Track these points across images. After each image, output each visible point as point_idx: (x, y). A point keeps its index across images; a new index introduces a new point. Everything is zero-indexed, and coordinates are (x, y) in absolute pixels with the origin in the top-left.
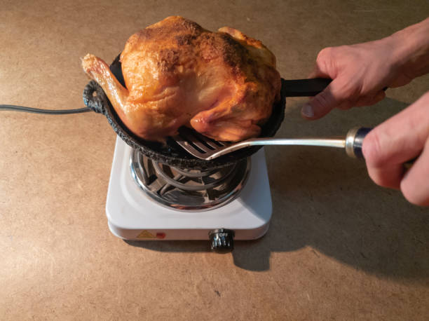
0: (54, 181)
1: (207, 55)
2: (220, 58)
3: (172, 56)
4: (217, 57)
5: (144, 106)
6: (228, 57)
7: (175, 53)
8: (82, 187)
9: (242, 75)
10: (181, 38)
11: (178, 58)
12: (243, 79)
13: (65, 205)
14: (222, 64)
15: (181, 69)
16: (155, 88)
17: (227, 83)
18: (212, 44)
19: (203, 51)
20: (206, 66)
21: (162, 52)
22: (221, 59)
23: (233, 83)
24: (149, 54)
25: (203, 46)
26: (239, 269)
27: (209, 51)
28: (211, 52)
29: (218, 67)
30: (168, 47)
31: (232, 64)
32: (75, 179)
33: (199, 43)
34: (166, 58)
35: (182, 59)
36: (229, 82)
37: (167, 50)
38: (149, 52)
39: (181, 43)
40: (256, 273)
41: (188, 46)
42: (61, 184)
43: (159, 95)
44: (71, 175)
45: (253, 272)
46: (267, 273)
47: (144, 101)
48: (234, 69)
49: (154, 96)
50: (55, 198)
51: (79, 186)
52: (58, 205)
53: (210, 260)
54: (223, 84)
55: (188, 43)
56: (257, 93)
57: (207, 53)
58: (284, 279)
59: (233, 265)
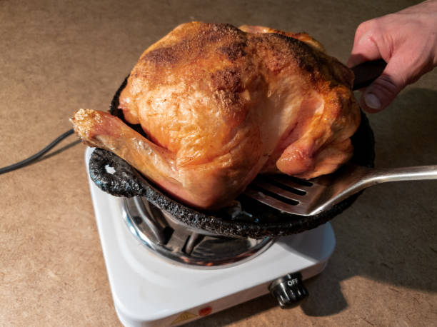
0: (6, 279)
1: (274, 64)
2: (291, 65)
3: (232, 80)
4: (288, 64)
5: (211, 167)
6: (302, 60)
7: (233, 74)
8: (56, 274)
9: (324, 80)
10: (229, 49)
11: (239, 80)
12: (327, 85)
13: (38, 311)
14: (298, 72)
15: (246, 96)
16: (223, 135)
17: (306, 96)
18: (273, 48)
19: (266, 61)
20: (276, 81)
21: (213, 77)
22: (293, 65)
23: (315, 94)
24: (194, 87)
25: (262, 53)
26: (313, 318)
27: (274, 59)
28: (279, 59)
29: (293, 77)
30: (219, 68)
31: (309, 69)
32: (42, 266)
33: (254, 51)
34: (223, 84)
35: (246, 80)
36: (310, 94)
37: (220, 72)
38: (192, 82)
39: (233, 57)
40: (336, 316)
41: (244, 58)
42: (22, 280)
43: (230, 144)
44: (32, 263)
45: (331, 317)
46: (347, 311)
47: (210, 159)
48: (313, 75)
49: (224, 148)
50: (17, 305)
51: (51, 274)
52: (25, 314)
53: (274, 319)
54: (302, 99)
55: (243, 54)
56: (350, 99)
57: (271, 62)
58: (370, 312)
59: (305, 317)
